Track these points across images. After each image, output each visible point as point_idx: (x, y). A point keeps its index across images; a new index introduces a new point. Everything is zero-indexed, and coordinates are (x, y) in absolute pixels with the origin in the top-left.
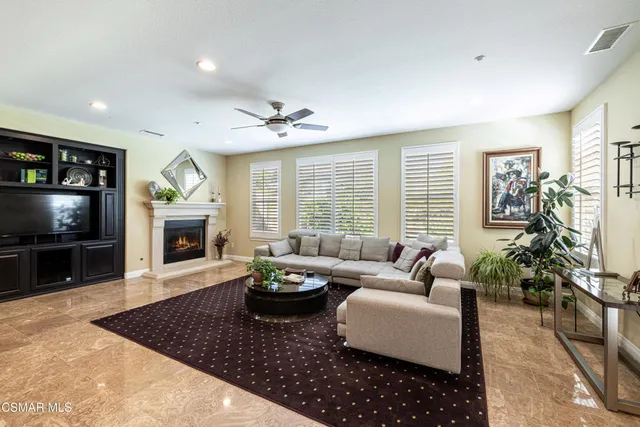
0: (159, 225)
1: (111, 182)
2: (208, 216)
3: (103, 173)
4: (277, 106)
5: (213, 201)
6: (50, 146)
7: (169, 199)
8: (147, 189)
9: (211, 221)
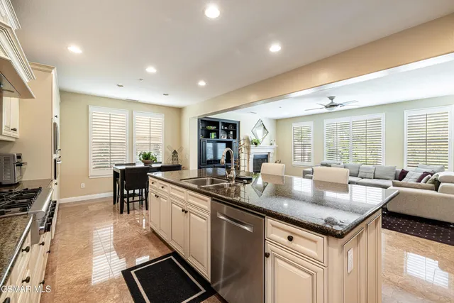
0: (252, 157)
1: (234, 137)
2: (269, 153)
3: (231, 133)
4: (331, 98)
5: (271, 144)
6: (218, 122)
7: (256, 144)
8: (247, 140)
9: (271, 155)
